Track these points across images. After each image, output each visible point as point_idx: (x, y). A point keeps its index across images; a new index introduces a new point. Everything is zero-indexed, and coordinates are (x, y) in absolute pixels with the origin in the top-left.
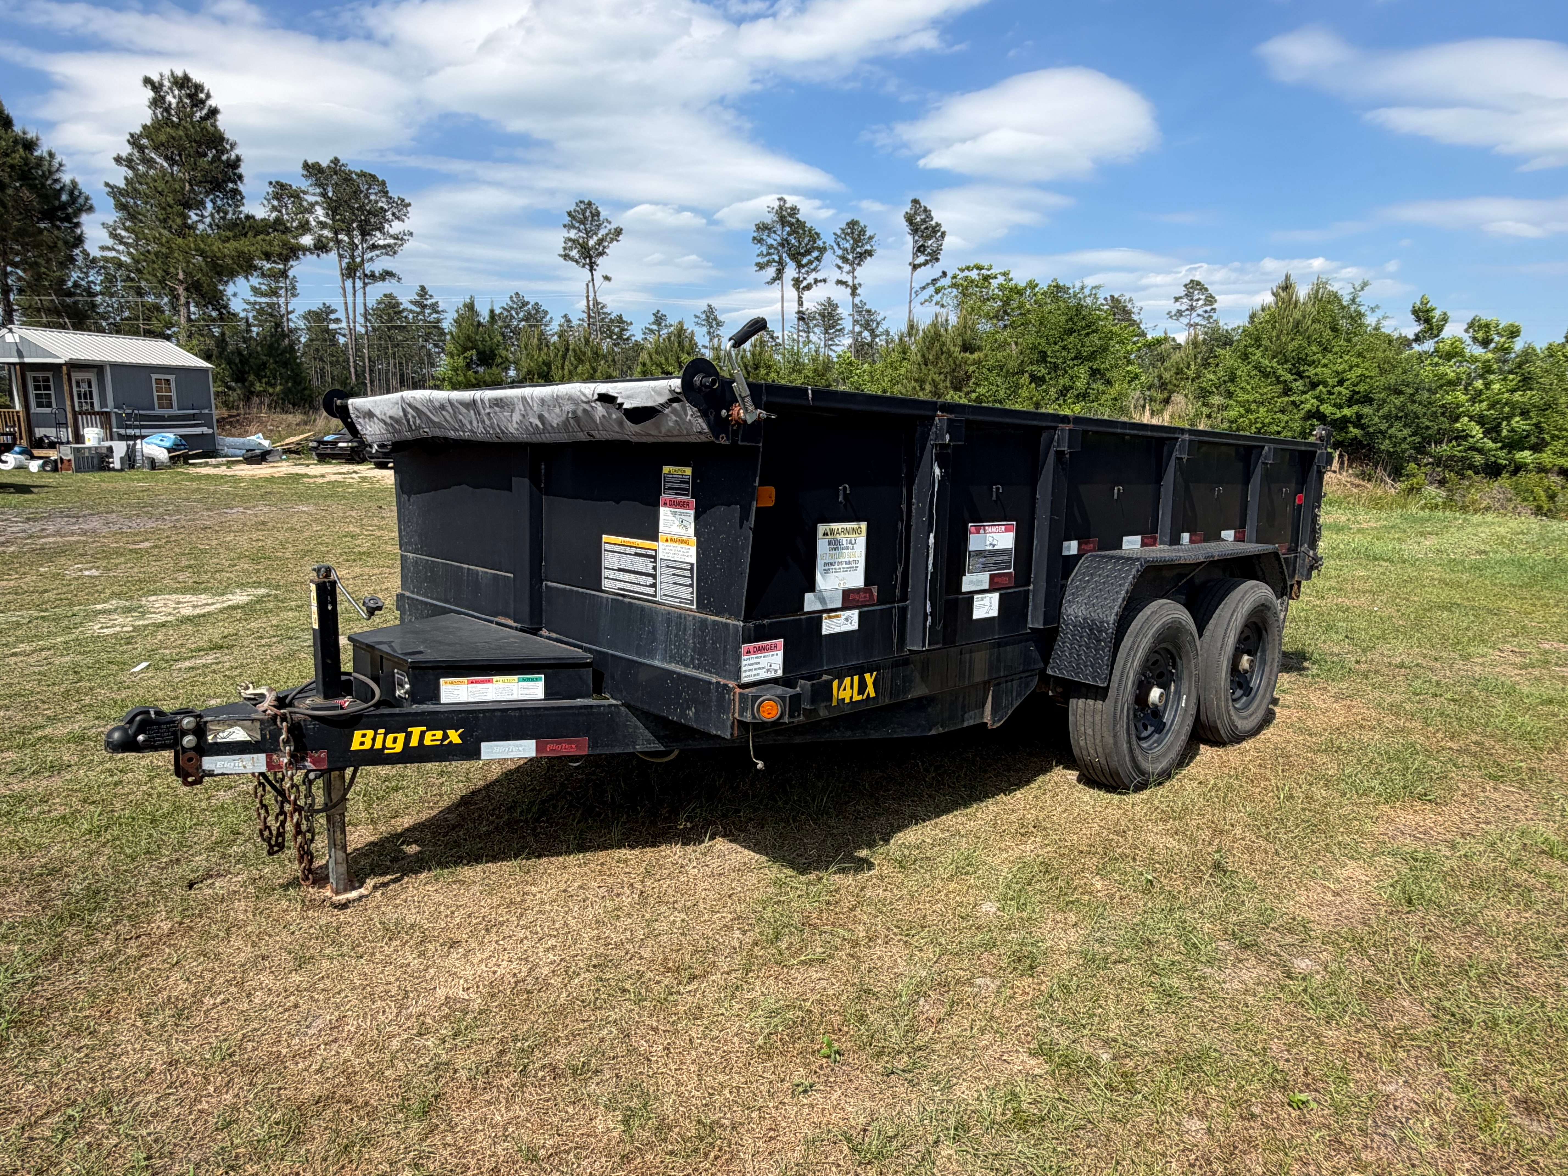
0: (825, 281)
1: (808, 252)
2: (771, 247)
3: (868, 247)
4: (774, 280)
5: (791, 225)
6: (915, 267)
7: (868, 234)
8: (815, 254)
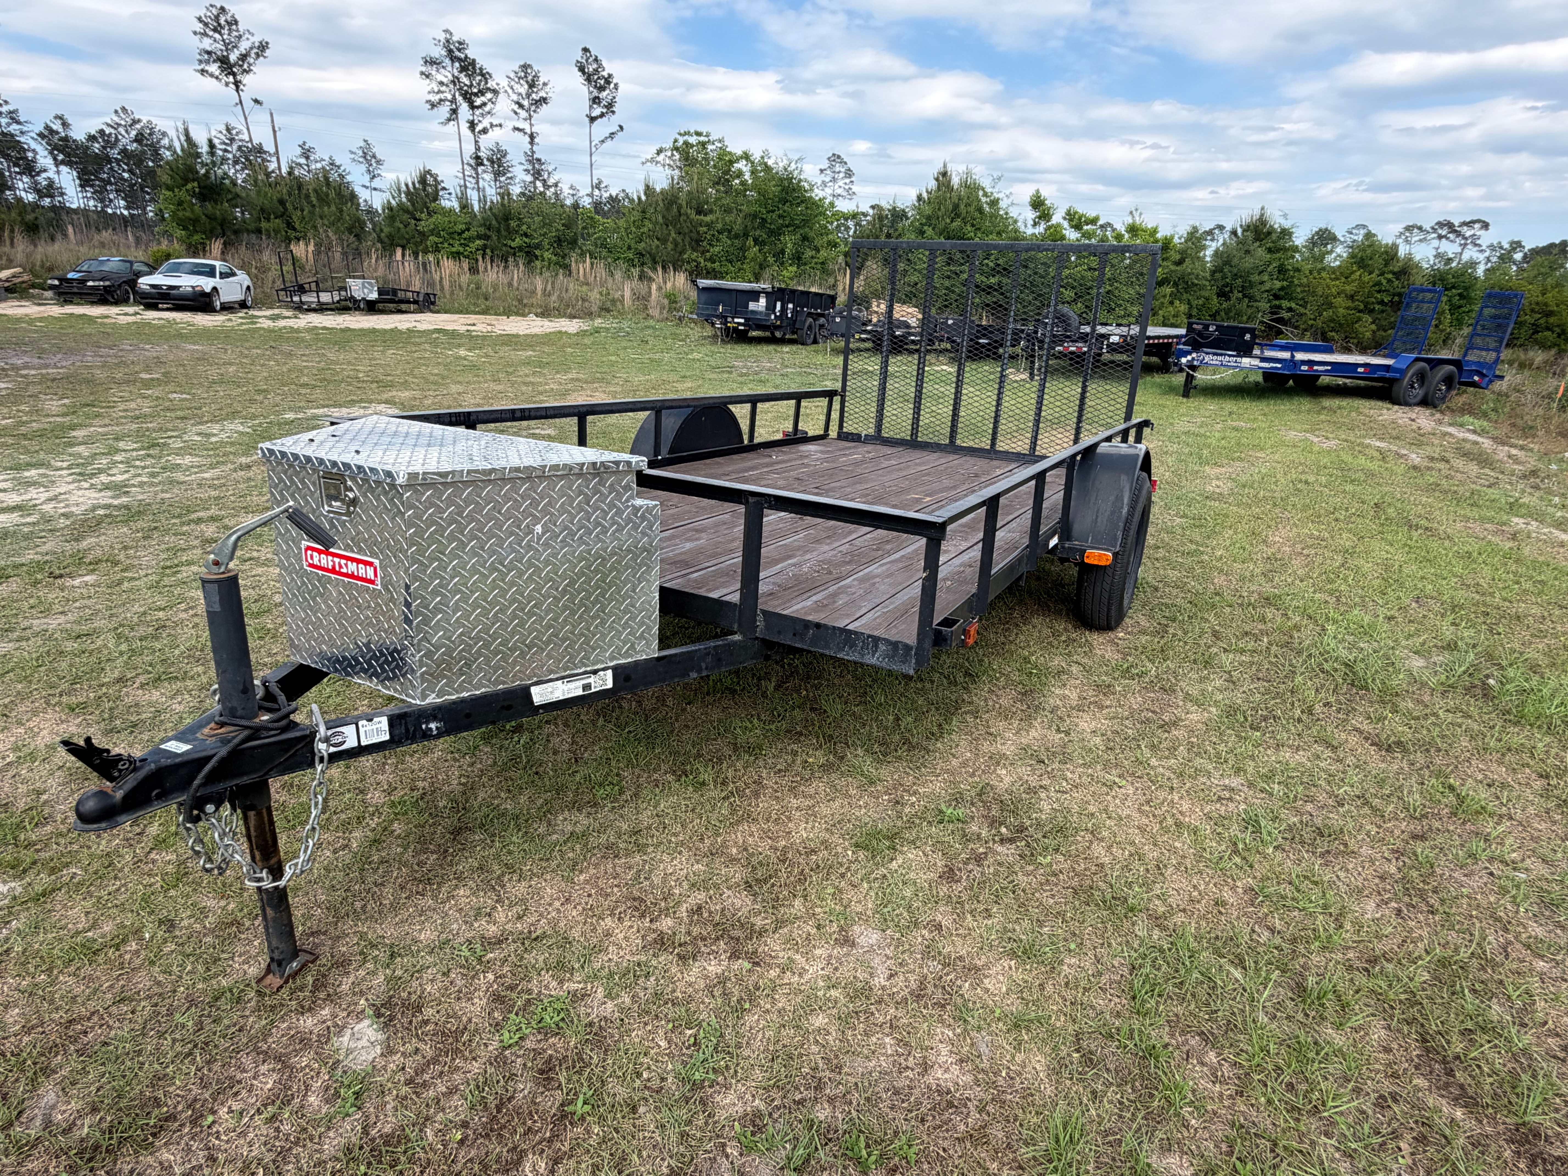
0: (501, 125)
1: (481, 93)
2: (442, 83)
3: (542, 94)
4: (449, 120)
5: (459, 60)
6: (592, 119)
7: (542, 80)
8: (489, 95)
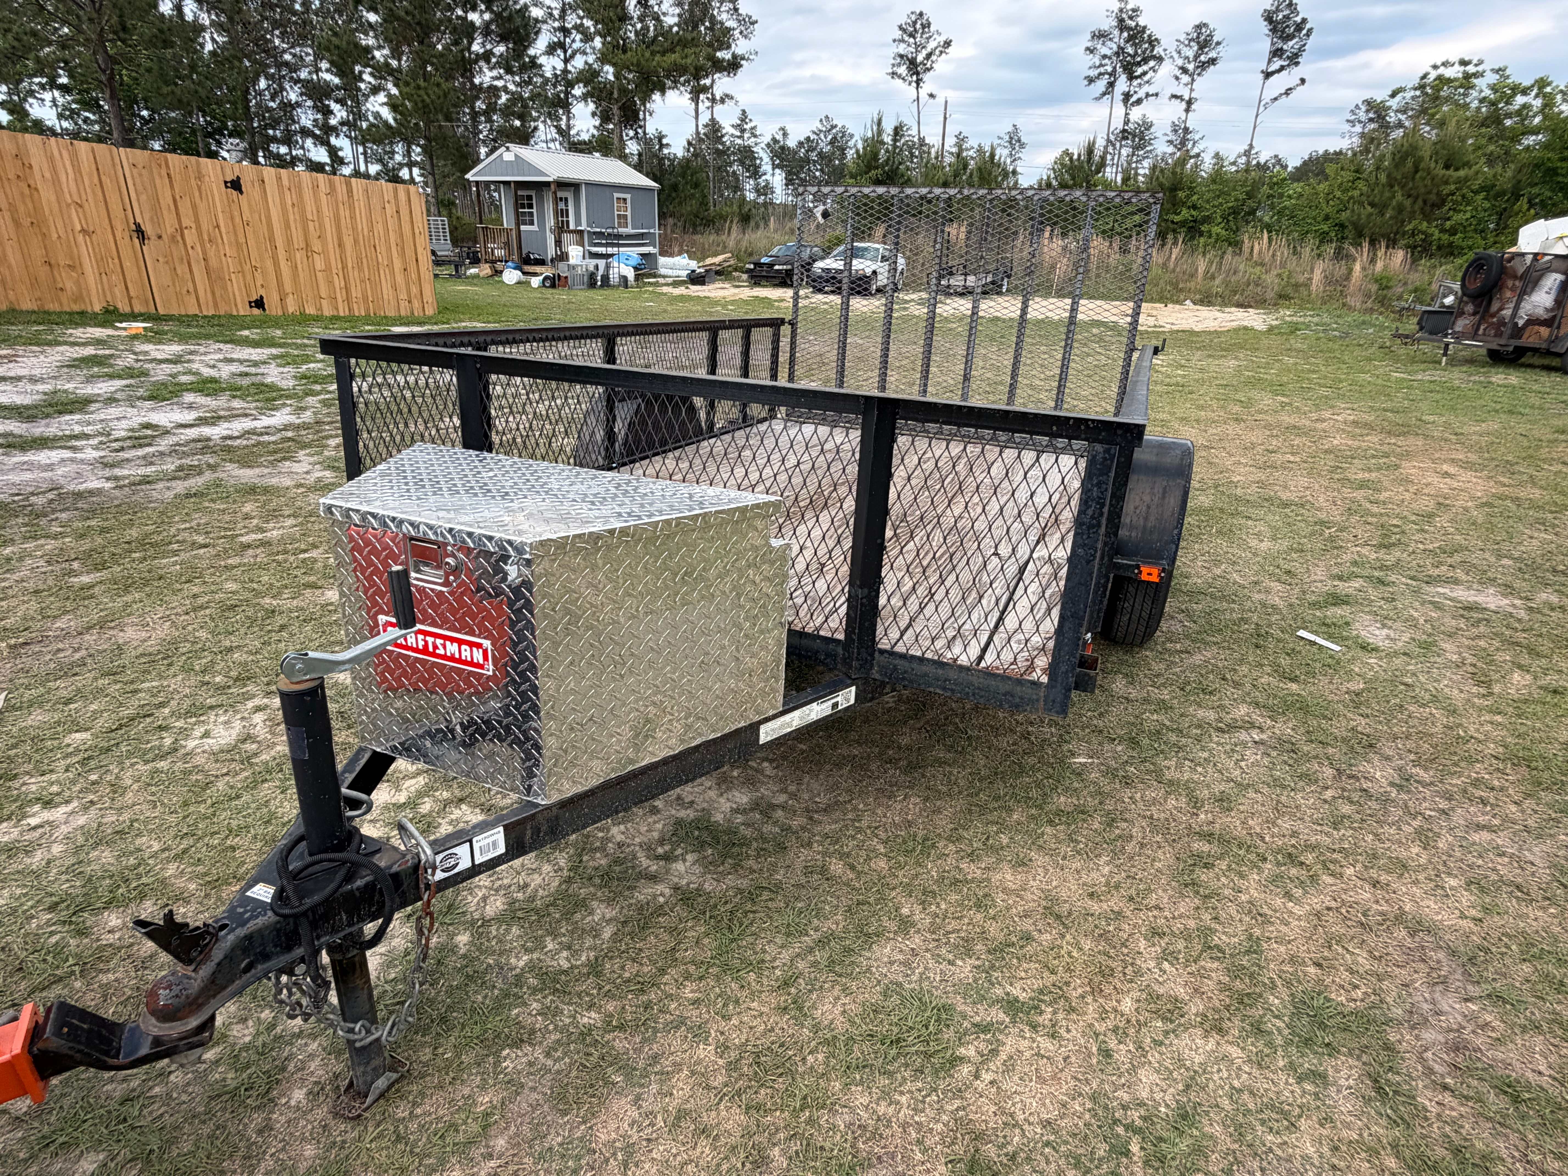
0: (1157, 95)
1: (1145, 60)
2: (1104, 57)
3: (1213, 54)
4: (1104, 94)
5: (1129, 29)
6: (1268, 75)
7: (1215, 39)
8: (1152, 63)
